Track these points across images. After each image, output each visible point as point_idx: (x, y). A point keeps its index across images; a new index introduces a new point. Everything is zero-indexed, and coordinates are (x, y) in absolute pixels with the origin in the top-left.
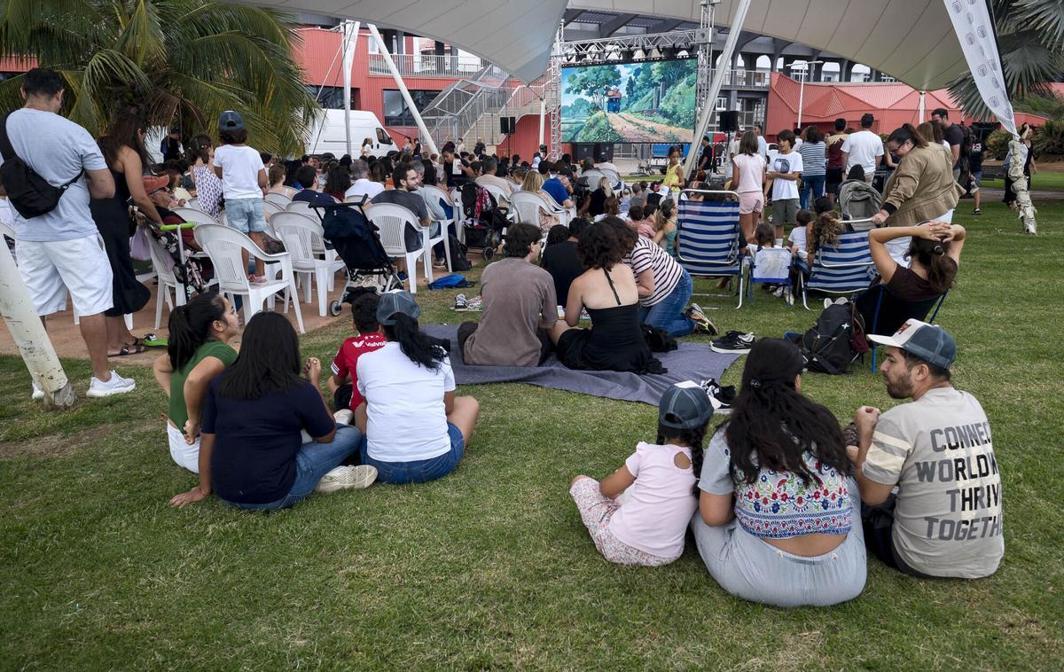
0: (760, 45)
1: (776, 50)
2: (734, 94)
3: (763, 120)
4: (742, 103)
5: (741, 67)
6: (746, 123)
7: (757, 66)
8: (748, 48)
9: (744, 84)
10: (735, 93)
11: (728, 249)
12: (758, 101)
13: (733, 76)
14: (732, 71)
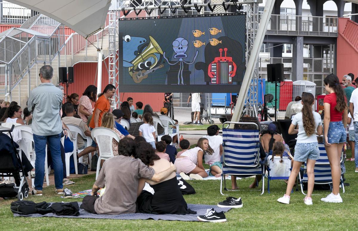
2: (300, 40)
3: (333, 66)
4: (310, 49)
5: (306, 10)
6: (315, 71)
9: (311, 30)
10: (302, 38)
11: (254, 158)
12: (326, 47)
13: (299, 21)
14: (297, 18)
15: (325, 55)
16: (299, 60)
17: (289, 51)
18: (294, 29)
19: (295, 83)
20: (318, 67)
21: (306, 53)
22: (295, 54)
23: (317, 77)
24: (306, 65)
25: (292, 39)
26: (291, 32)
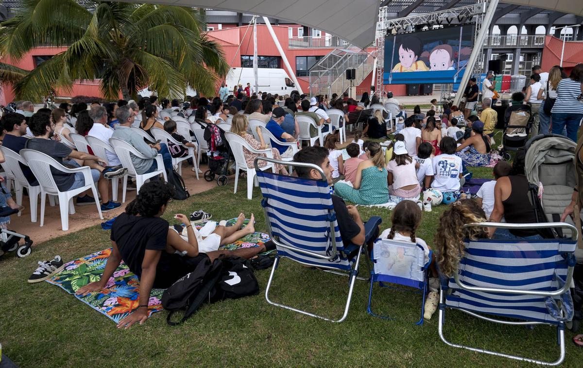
0: (538, 19)
1: (550, 21)
2: (518, 51)
4: (524, 56)
5: (524, 33)
6: (526, 69)
7: (536, 33)
8: (530, 21)
9: (526, 44)
10: (520, 50)
12: (535, 54)
13: (518, 39)
14: (518, 37)
15: (534, 60)
16: (517, 63)
17: (510, 59)
18: (515, 44)
19: (512, 76)
20: (529, 66)
21: (521, 59)
22: (514, 60)
23: (527, 72)
24: (520, 66)
25: (513, 50)
26: (513, 46)
